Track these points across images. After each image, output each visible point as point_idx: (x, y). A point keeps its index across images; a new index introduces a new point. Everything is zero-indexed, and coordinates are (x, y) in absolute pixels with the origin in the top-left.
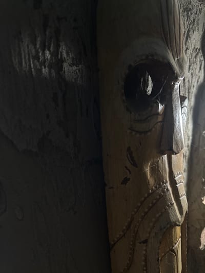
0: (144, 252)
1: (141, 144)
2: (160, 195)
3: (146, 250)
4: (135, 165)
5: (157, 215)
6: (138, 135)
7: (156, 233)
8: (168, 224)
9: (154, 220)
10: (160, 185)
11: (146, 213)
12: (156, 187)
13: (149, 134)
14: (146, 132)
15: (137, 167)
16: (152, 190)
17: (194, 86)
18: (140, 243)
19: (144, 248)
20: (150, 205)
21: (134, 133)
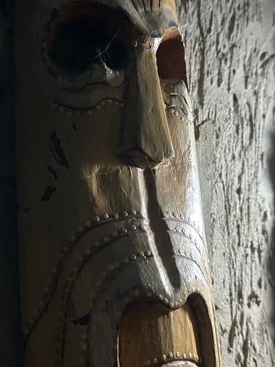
0: (84, 346)
1: (74, 128)
2: (120, 231)
3: (87, 341)
4: (65, 163)
5: (112, 267)
6: (69, 113)
7: (107, 302)
8: (134, 288)
9: (103, 274)
10: (121, 215)
11: (87, 259)
12: (111, 216)
13: (90, 113)
14: (84, 110)
15: (68, 167)
16: (102, 217)
17: (264, 116)
18: (75, 323)
19: (84, 336)
20: (97, 244)
21: (62, 108)
